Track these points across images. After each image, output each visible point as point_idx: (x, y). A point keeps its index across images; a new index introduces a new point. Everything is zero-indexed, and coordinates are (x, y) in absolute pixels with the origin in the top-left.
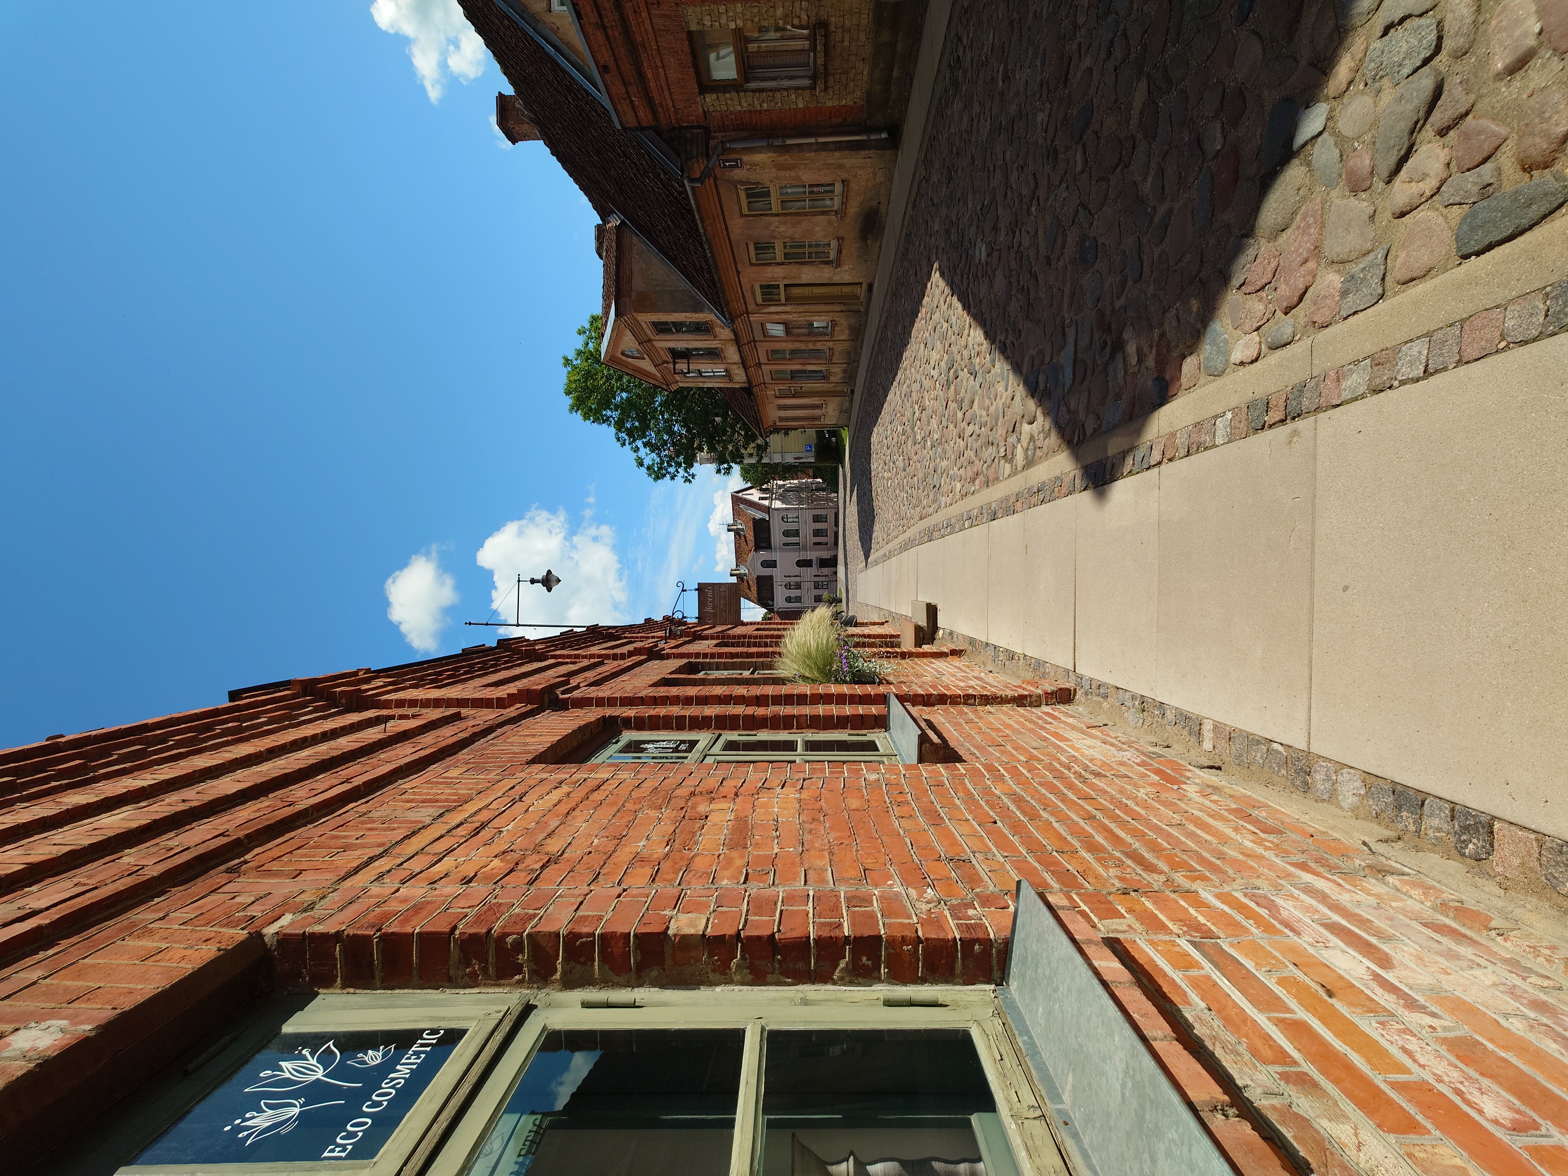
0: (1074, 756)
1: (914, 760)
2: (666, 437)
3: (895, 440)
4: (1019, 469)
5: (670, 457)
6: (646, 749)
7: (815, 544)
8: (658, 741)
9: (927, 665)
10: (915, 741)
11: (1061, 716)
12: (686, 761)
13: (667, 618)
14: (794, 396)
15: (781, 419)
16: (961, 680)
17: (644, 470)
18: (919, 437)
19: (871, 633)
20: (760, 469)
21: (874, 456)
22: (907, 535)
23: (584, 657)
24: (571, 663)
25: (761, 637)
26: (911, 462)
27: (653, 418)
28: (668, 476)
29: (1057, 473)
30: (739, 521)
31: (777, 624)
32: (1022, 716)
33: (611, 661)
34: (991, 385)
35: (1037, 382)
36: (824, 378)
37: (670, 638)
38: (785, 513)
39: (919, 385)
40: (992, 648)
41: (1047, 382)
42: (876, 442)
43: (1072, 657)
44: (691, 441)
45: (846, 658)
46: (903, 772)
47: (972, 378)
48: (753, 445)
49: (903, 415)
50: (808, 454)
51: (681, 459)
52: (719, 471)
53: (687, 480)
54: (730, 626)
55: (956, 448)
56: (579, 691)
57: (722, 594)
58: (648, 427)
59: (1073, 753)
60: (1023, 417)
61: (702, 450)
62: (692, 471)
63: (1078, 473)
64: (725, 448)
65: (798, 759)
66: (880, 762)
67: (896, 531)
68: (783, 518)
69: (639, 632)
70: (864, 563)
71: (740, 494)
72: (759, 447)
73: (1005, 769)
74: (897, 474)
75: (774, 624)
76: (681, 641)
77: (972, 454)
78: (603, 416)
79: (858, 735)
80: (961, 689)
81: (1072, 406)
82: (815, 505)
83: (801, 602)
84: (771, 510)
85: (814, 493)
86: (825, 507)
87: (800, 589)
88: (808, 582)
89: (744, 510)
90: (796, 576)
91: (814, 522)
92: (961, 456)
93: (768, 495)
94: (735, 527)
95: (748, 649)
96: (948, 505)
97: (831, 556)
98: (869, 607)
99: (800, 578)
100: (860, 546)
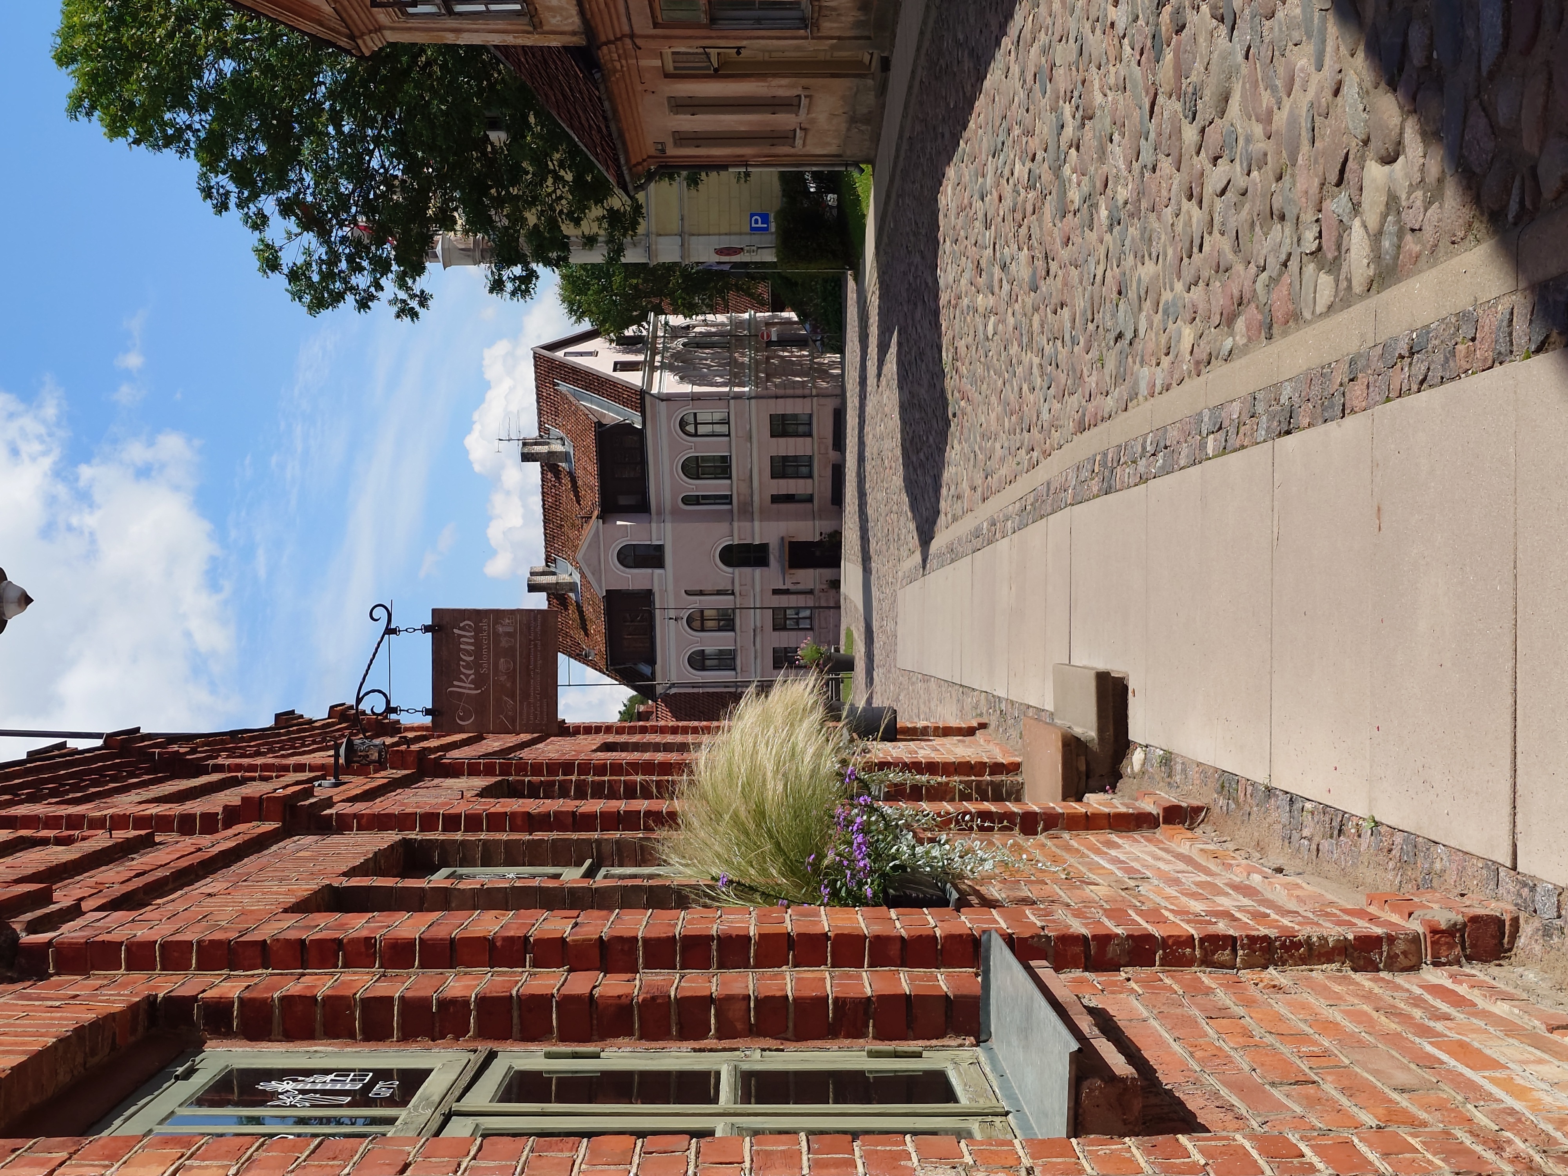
0: (1512, 1112)
1: (1058, 1126)
2: (345, 186)
3: (1008, 202)
4: (1357, 288)
5: (357, 243)
6: (274, 1095)
7: (776, 499)
8: (308, 1073)
9: (1098, 852)
10: (1062, 1070)
11: (1475, 996)
12: (391, 1131)
13: (339, 712)
14: (717, 74)
15: (681, 138)
16: (1194, 896)
17: (279, 280)
18: (1075, 195)
19: (937, 757)
20: (617, 280)
21: (946, 247)
22: (1041, 475)
23: (97, 824)
24: (59, 841)
25: (617, 768)
26: (1053, 266)
27: (310, 130)
28: (350, 298)
29: (1463, 302)
30: (556, 432)
31: (663, 730)
32: (1368, 997)
33: (173, 837)
34: (1277, 52)
35: (1404, 47)
36: (804, 22)
37: (348, 769)
38: (688, 410)
39: (1073, 47)
40: (1284, 800)
41: (1430, 48)
42: (953, 206)
43: (1507, 827)
44: (418, 200)
45: (865, 829)
46: (1026, 1162)
47: (1223, 30)
48: (597, 211)
49: (1029, 133)
50: (756, 239)
51: (388, 250)
52: (497, 286)
53: (406, 311)
54: (525, 737)
55: (1179, 228)
56: (79, 922)
57: (504, 643)
58: (292, 157)
59: (1510, 1101)
60: (1366, 142)
61: (448, 224)
62: (420, 284)
63: (1520, 303)
64: (517, 219)
65: (720, 1127)
66: (960, 1134)
67: (1011, 462)
68: (683, 424)
69: (258, 754)
70: (918, 557)
71: (560, 354)
72: (614, 218)
73: (1318, 1150)
74: (1012, 298)
75: (654, 730)
76: (380, 778)
77: (1225, 244)
78: (163, 124)
79: (896, 1055)
80: (1196, 919)
81: (1503, 113)
82: (776, 386)
83: (734, 669)
84: (648, 399)
85: (776, 351)
86: (807, 392)
87: (733, 630)
88: (755, 608)
89: (572, 399)
90: (719, 593)
91: (772, 436)
92: (1195, 250)
93: (641, 358)
94: (544, 449)
95: (577, 803)
96: (1157, 391)
97: (821, 534)
98: (933, 684)
99: (732, 597)
100: (906, 508)
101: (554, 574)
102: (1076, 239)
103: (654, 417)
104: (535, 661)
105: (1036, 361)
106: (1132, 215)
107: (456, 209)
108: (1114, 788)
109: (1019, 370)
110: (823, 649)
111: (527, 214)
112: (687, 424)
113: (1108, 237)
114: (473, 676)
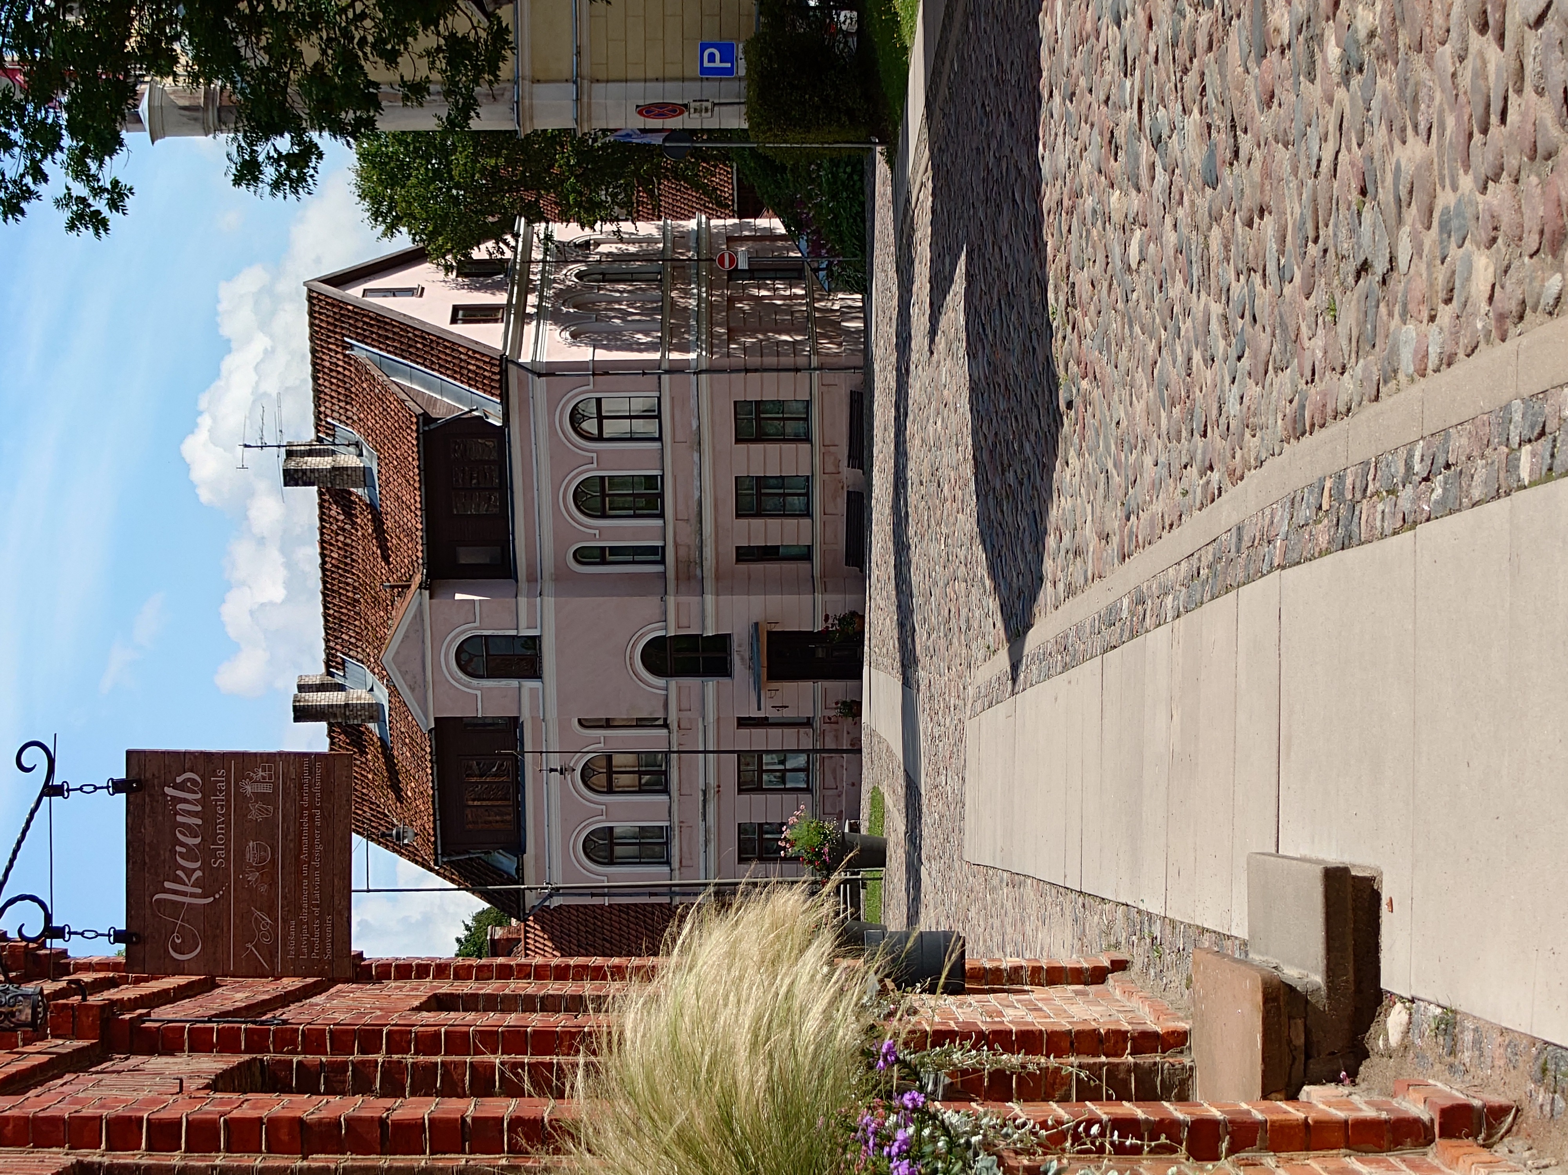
22: (1226, 513)
38: (588, 392)
50: (710, 88)
52: (248, 172)
53: (86, 218)
57: (255, 813)
67: (1171, 492)
68: (576, 418)
76: (35, 1054)
82: (745, 350)
83: (668, 863)
84: (513, 372)
85: (744, 287)
86: (801, 361)
87: (666, 791)
88: (705, 752)
89: (376, 372)
90: (641, 723)
91: (738, 441)
92: (1494, 119)
93: (501, 298)
94: (325, 463)
95: (388, 1102)
96: (1431, 366)
97: (827, 618)
98: (1029, 891)
99: (665, 731)
100: (982, 571)
101: (341, 688)
102: (1285, 95)
103: (524, 403)
104: (311, 846)
105: (1216, 309)
106: (1382, 57)
107: (177, 37)
108: (1353, 1075)
109: (1186, 326)
110: (830, 826)
111: (303, 46)
112: (584, 418)
113: (1340, 94)
114: (199, 873)
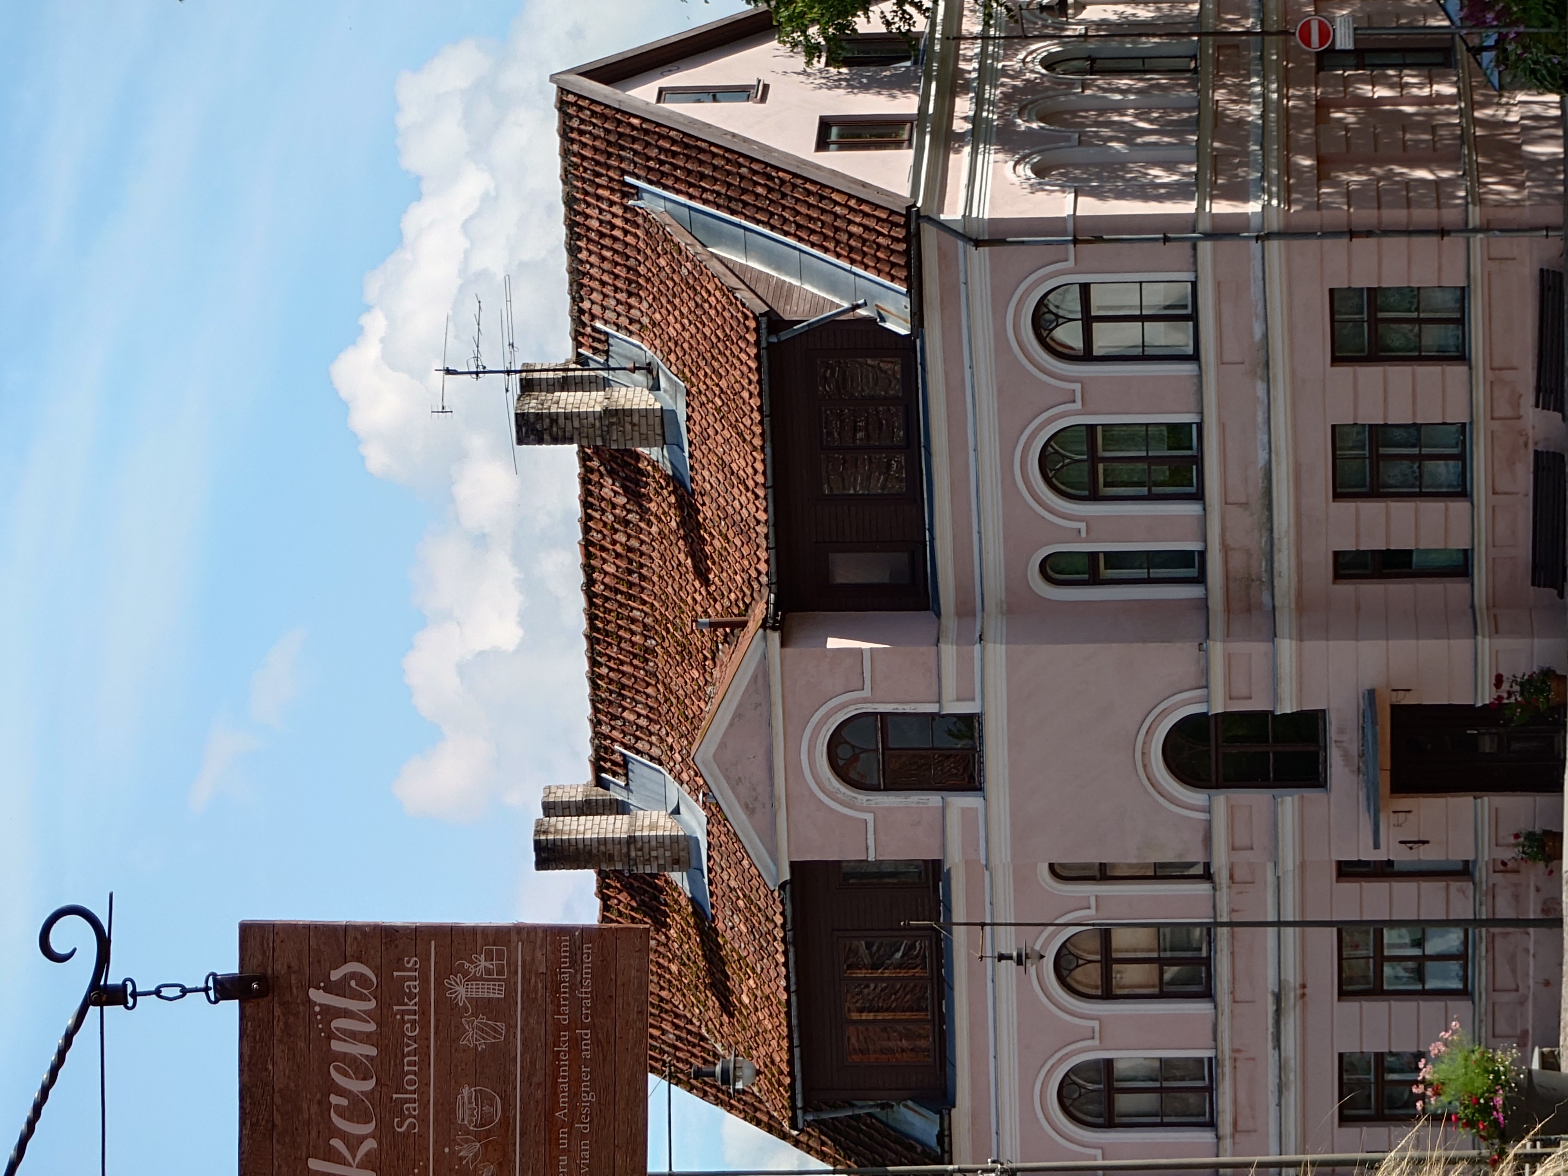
7: (1351, 566)
30: (630, 346)
38: (1060, 275)
57: (472, 1035)
68: (1044, 321)
71: (646, 93)
82: (1349, 196)
83: (1212, 1124)
84: (929, 236)
85: (1346, 82)
86: (1451, 216)
87: (1207, 994)
88: (1279, 924)
89: (682, 239)
90: (1162, 872)
91: (1336, 360)
93: (907, 104)
94: (590, 402)
97: (1499, 680)
99: (1203, 888)
101: (620, 808)
103: (950, 294)
104: (574, 1095)
110: (1505, 1059)
112: (1059, 320)
114: (370, 1144)
